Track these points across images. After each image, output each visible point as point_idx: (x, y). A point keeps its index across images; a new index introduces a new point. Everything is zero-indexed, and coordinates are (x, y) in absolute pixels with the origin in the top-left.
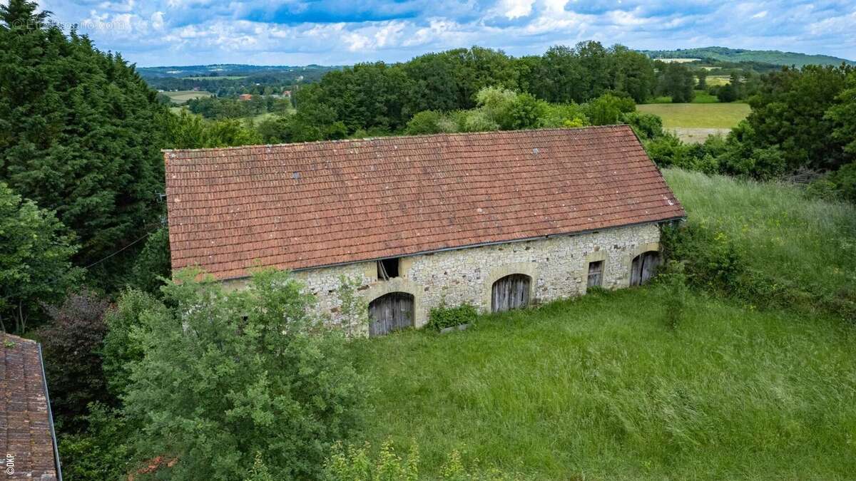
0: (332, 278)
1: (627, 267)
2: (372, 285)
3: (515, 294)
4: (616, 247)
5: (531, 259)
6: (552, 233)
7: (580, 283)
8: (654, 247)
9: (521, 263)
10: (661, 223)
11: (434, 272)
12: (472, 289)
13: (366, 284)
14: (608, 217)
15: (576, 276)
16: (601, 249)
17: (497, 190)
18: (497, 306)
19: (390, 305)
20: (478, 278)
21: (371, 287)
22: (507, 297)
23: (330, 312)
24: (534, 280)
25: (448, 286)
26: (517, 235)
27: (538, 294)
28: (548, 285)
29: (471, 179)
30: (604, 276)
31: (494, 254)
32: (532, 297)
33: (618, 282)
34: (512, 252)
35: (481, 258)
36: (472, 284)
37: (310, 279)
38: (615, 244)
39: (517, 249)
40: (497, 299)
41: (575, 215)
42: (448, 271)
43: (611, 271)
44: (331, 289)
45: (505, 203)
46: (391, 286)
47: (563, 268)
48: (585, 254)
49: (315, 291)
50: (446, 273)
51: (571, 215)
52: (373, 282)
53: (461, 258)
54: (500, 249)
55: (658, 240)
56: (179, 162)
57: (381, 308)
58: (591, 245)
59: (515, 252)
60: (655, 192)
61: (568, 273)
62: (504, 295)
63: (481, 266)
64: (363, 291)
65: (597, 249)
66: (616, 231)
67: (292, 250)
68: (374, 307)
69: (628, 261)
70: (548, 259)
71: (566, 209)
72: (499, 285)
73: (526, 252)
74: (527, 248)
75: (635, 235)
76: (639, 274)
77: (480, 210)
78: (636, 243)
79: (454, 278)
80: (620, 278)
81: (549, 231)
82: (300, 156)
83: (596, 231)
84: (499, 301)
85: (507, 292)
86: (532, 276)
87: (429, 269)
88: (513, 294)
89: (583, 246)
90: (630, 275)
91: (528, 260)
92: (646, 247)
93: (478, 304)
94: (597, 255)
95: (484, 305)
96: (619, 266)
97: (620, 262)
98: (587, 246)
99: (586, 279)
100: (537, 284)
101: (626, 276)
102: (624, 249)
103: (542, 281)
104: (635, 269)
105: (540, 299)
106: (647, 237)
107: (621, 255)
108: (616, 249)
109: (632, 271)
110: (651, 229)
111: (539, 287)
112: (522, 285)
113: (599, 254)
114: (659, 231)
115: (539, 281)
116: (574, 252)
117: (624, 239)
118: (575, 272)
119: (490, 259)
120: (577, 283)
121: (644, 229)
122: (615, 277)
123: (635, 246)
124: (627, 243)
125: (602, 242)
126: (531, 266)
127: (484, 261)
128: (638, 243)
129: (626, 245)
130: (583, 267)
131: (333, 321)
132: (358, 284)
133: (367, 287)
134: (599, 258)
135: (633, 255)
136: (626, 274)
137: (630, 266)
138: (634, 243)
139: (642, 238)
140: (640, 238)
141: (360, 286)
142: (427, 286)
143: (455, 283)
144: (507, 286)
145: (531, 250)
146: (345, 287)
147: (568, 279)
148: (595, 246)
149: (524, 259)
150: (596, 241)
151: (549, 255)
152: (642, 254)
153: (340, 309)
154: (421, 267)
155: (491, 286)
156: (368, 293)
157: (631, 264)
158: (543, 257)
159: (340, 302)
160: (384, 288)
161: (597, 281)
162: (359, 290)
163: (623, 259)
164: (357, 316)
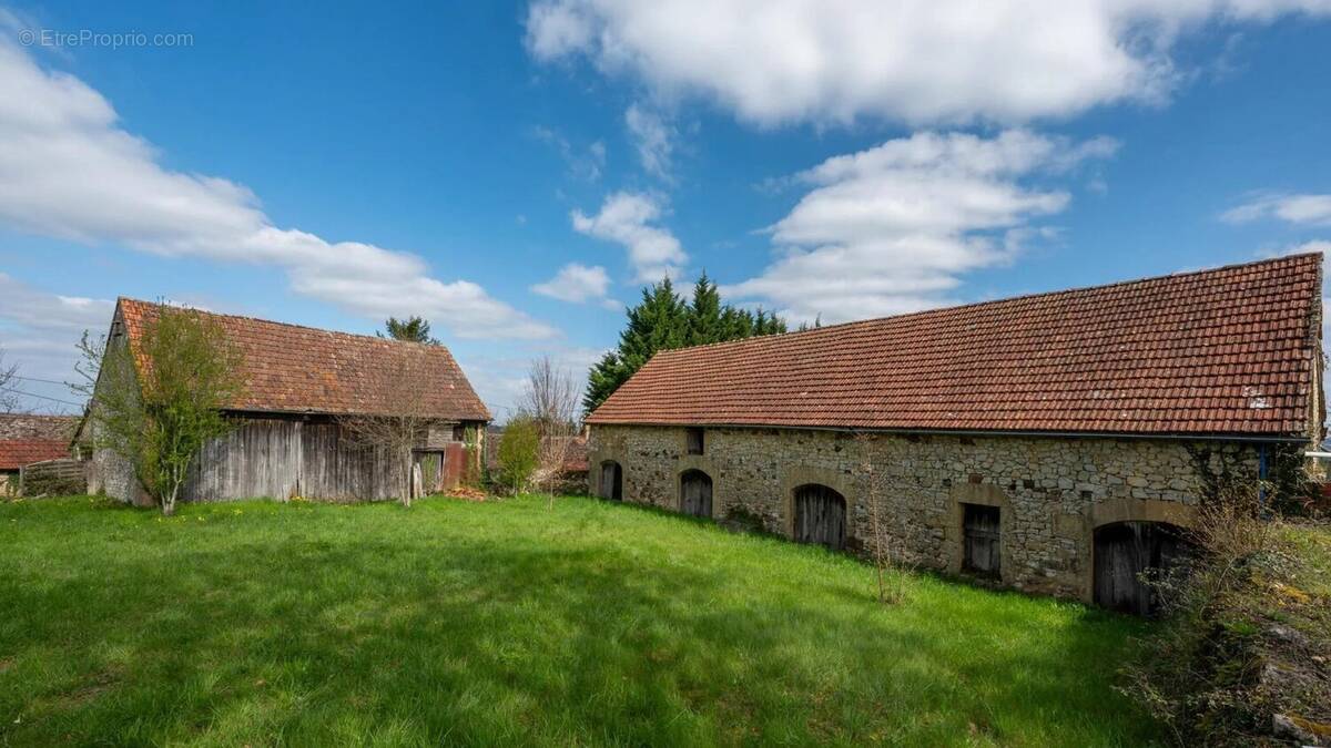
0: (658, 442)
1: (1076, 545)
2: (682, 456)
4: (1029, 484)
5: (842, 467)
9: (827, 470)
11: (730, 457)
12: (767, 490)
13: (678, 454)
15: (929, 522)
16: (987, 480)
19: (697, 485)
20: (774, 477)
21: (680, 458)
23: (654, 474)
24: (848, 504)
25: (743, 477)
27: (858, 532)
30: (1004, 545)
31: (792, 447)
33: (1050, 574)
34: (815, 450)
35: (777, 450)
36: (767, 483)
37: (645, 439)
38: (1027, 477)
39: (820, 446)
41: (931, 406)
42: (743, 458)
43: (1023, 540)
44: (657, 451)
46: (697, 460)
47: (900, 497)
48: (947, 483)
49: (648, 450)
50: (741, 460)
51: (922, 406)
52: (682, 453)
53: (756, 445)
54: (800, 443)
55: (1195, 498)
56: (656, 358)
58: (959, 467)
59: (819, 450)
61: (911, 510)
63: (777, 461)
64: (675, 461)
65: (976, 479)
66: (1023, 449)
68: (687, 481)
69: (1077, 529)
73: (835, 454)
74: (838, 449)
77: (804, 394)
79: (749, 469)
80: (1052, 566)
83: (966, 438)
84: (809, 526)
86: (847, 498)
88: (826, 521)
89: (938, 465)
90: (1087, 566)
91: (838, 469)
92: (1143, 510)
93: (774, 515)
94: (977, 491)
95: (781, 520)
96: (1048, 533)
97: (1048, 525)
98: (949, 467)
99: (956, 534)
100: (854, 512)
101: (1072, 565)
102: (1056, 494)
103: (864, 511)
104: (1117, 560)
105: (861, 542)
106: (1139, 481)
107: (1047, 507)
108: (1030, 490)
109: (1099, 564)
110: (1153, 463)
111: (859, 520)
112: (837, 508)
113: (980, 490)
114: (1194, 473)
115: (858, 508)
116: (921, 473)
117: (1054, 468)
118: (929, 513)
119: (787, 454)
120: (934, 537)
121: (1124, 459)
122: (1037, 557)
123: (1093, 496)
124: (1065, 483)
125: (986, 465)
126: (843, 476)
127: (780, 455)
128: (1103, 491)
129: (1061, 487)
130: (944, 507)
131: (656, 486)
132: (672, 452)
133: (676, 457)
134: (982, 499)
135: (1090, 518)
136: (1074, 561)
137: (1086, 545)
138: (1089, 487)
139: (1120, 481)
140: (1111, 480)
141: (674, 455)
142: (723, 471)
143: (748, 477)
144: (820, 505)
145: (843, 453)
146: (664, 452)
147: (912, 521)
148: (970, 471)
149: (833, 465)
150: (970, 461)
151: (872, 468)
152: (1144, 525)
153: (660, 474)
154: (719, 446)
155: (791, 493)
156: (678, 464)
157: (1088, 539)
158: (862, 468)
159: (661, 466)
160: (688, 462)
161: (995, 553)
162: (673, 458)
163: (1056, 519)
164: (670, 485)
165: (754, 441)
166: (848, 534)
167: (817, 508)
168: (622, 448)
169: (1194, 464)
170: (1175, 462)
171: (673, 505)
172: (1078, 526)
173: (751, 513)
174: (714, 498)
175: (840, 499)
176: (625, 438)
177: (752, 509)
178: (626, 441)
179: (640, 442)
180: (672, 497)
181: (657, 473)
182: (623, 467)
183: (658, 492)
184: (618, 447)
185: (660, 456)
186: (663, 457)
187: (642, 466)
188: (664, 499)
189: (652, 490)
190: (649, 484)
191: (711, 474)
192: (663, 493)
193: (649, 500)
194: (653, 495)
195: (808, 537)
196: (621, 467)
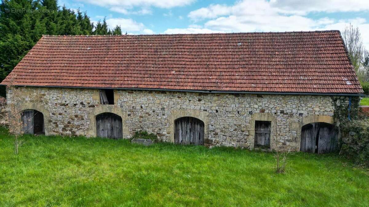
0: (75, 97)
1: (296, 132)
2: (97, 105)
3: (194, 133)
4: (282, 112)
5: (202, 108)
7: (248, 136)
8: (328, 120)
9: (194, 110)
10: (334, 96)
11: (134, 105)
12: (160, 121)
13: (93, 104)
15: (243, 129)
16: (267, 111)
17: (193, 63)
18: (180, 140)
19: (109, 121)
20: (164, 115)
21: (95, 106)
22: (188, 136)
23: (74, 117)
24: (205, 124)
25: (143, 116)
27: (210, 136)
28: (218, 131)
29: (181, 56)
30: (272, 135)
31: (174, 100)
33: (288, 143)
34: (188, 101)
35: (166, 101)
36: (159, 118)
37: (64, 95)
38: (282, 109)
39: (191, 99)
40: (180, 134)
41: (243, 81)
42: (143, 105)
43: (279, 132)
44: (75, 103)
45: (194, 70)
46: (106, 108)
47: (230, 120)
48: (251, 113)
49: (67, 103)
50: (142, 107)
51: (239, 81)
52: (97, 103)
53: (151, 99)
54: (179, 97)
55: (332, 114)
57: (105, 122)
58: (256, 106)
59: (190, 101)
61: (235, 125)
62: (187, 132)
63: (165, 107)
64: (92, 108)
65: (263, 111)
66: (281, 98)
67: (58, 78)
68: (101, 120)
69: (297, 127)
70: (217, 111)
73: (199, 102)
74: (200, 100)
75: (303, 105)
76: (314, 142)
78: (305, 113)
79: (147, 111)
80: (288, 141)
83: (260, 95)
84: (182, 136)
86: (205, 122)
87: (131, 102)
88: (192, 133)
89: (248, 106)
90: (299, 139)
91: (200, 109)
92: (318, 119)
93: (164, 133)
94: (263, 116)
95: (168, 135)
96: (288, 129)
97: (288, 126)
98: (252, 107)
99: (253, 133)
100: (208, 128)
101: (295, 140)
102: (291, 115)
103: (213, 127)
104: (307, 136)
105: (212, 141)
106: (317, 109)
107: (288, 120)
108: (282, 114)
109: (303, 137)
110: (322, 103)
111: (211, 131)
112: (198, 127)
113: (264, 115)
114: (332, 106)
115: (210, 126)
116: (240, 109)
117: (291, 106)
118: (243, 126)
119: (171, 103)
120: (245, 135)
121: (313, 102)
122: (284, 138)
123: (303, 115)
124: (294, 111)
125: (267, 105)
126: (203, 113)
127: (167, 103)
128: (306, 113)
129: (293, 112)
130: (249, 123)
131: (76, 123)
132: (89, 103)
133: (93, 106)
134: (264, 119)
135: (302, 123)
136: (296, 138)
137: (300, 131)
138: (302, 112)
139: (311, 109)
140: (309, 109)
141: (90, 105)
142: (130, 113)
143: (147, 115)
144: (188, 126)
145: (202, 102)
146: (82, 103)
147: (235, 130)
148: (260, 108)
149: (198, 108)
150: (261, 104)
151: (217, 108)
152: (316, 124)
153: (79, 116)
154: (125, 100)
155: (173, 122)
156: (93, 110)
157: (301, 130)
158: (212, 108)
159: (79, 112)
160: (103, 108)
161: (267, 138)
162: (90, 107)
163: (291, 124)
164: (88, 123)
165: (150, 97)
166: (205, 138)
167: (187, 128)
168: (41, 101)
169: (333, 103)
170: (328, 102)
171: (92, 134)
172: (298, 126)
173: (149, 133)
174: (124, 128)
175: (201, 124)
176: (44, 95)
177: (150, 131)
178: (45, 97)
179: (59, 98)
180: (91, 129)
181: (76, 116)
182: (43, 113)
183: (78, 127)
184: (37, 101)
185: (78, 106)
186: (81, 106)
187: (61, 112)
188: (84, 131)
189: (73, 126)
190: (69, 123)
191: (120, 114)
192: (83, 127)
193: (71, 133)
194: (74, 130)
195: (182, 141)
196: (42, 113)
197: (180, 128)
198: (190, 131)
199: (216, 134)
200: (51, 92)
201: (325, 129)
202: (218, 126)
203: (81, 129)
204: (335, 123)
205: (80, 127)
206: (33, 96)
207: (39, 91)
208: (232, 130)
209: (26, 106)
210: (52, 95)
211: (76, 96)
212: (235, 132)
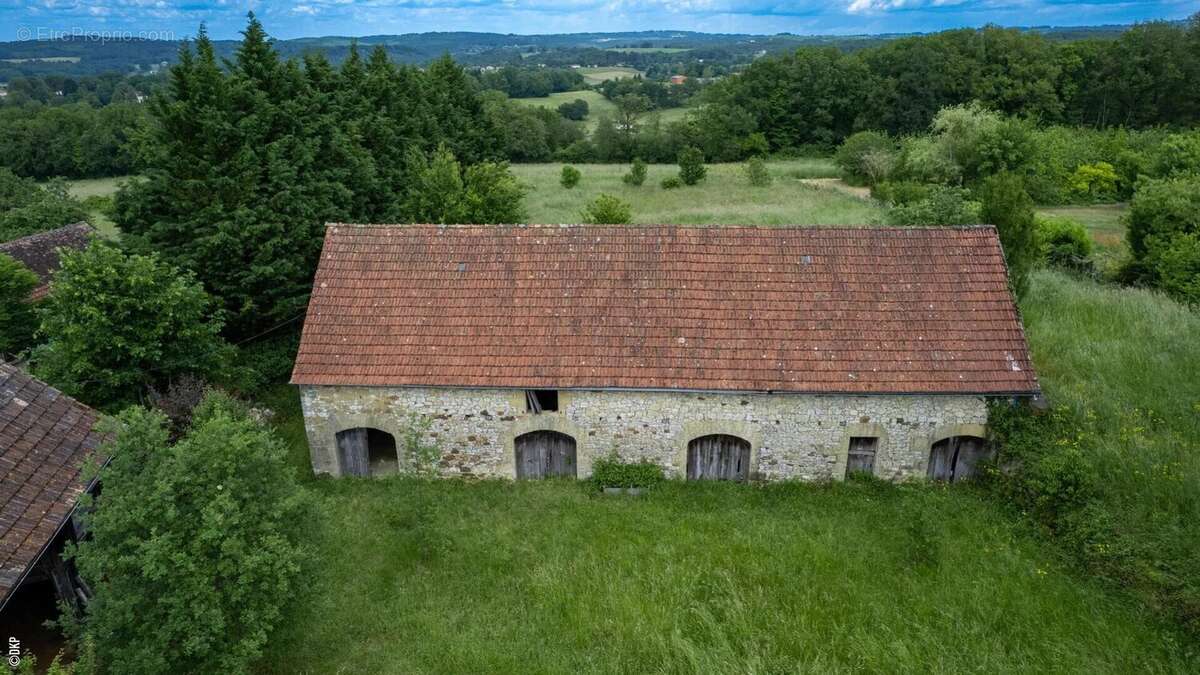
0: (469, 402)
1: (922, 454)
2: (520, 417)
3: (727, 462)
4: (900, 421)
5: (749, 418)
6: (779, 388)
7: (834, 463)
8: (977, 431)
9: (733, 422)
10: (991, 397)
11: (602, 414)
12: (658, 444)
13: (511, 415)
14: (885, 377)
15: (826, 453)
16: (872, 421)
17: (719, 314)
18: (699, 472)
19: (545, 445)
20: (666, 431)
21: (518, 419)
22: (715, 464)
23: (466, 440)
24: (753, 447)
25: (622, 433)
26: (724, 384)
27: (762, 467)
28: (778, 457)
29: (687, 294)
30: (877, 459)
31: (690, 404)
32: (751, 470)
33: (905, 472)
34: (719, 405)
35: (672, 407)
36: (658, 437)
37: (442, 398)
38: (900, 417)
39: (726, 401)
40: (698, 463)
41: (830, 365)
42: (622, 415)
43: (891, 455)
44: (468, 413)
45: (724, 334)
46: (544, 420)
47: (804, 438)
48: (843, 424)
49: (450, 413)
50: (619, 418)
51: (822, 365)
52: (520, 413)
53: (642, 403)
54: (700, 400)
55: (984, 421)
56: (339, 239)
57: (534, 446)
58: (853, 412)
59: (723, 405)
60: (993, 345)
61: (812, 445)
62: (712, 459)
63: (671, 417)
64: (506, 422)
65: (865, 420)
67: (424, 361)
68: (525, 444)
69: (924, 445)
70: (778, 422)
71: (819, 355)
72: (701, 445)
73: (741, 407)
74: (744, 403)
75: (937, 408)
76: (949, 466)
77: (682, 340)
78: (939, 421)
79: (632, 426)
81: (776, 385)
82: (474, 242)
83: (862, 395)
84: (702, 465)
85: (715, 456)
86: (752, 442)
87: (595, 409)
88: (723, 461)
89: (838, 412)
90: (926, 465)
91: (745, 419)
92: (960, 429)
94: (865, 428)
95: (674, 467)
96: (907, 449)
97: (908, 445)
98: (847, 413)
99: (844, 458)
100: (759, 453)
101: (919, 466)
102: (916, 426)
103: (769, 451)
104: (939, 457)
105: (765, 475)
106: (961, 414)
107: (909, 434)
108: (900, 424)
109: (932, 458)
111: (763, 458)
112: (737, 451)
113: (868, 427)
114: (986, 408)
115: (763, 450)
116: (824, 418)
117: (916, 412)
118: (826, 447)
119: (684, 409)
120: (829, 462)
121: (956, 403)
122: (898, 464)
123: (936, 425)
124: (922, 419)
125: (873, 410)
126: (749, 427)
128: (942, 421)
129: (919, 421)
130: (839, 441)
131: (471, 452)
133: (511, 419)
134: (867, 433)
135: (933, 438)
136: (919, 463)
137: (928, 452)
138: (934, 420)
139: (951, 415)
140: (947, 414)
141: (504, 416)
142: (593, 430)
143: (632, 433)
144: (715, 448)
145: (749, 407)
146: (485, 413)
147: (812, 454)
148: (860, 415)
149: (739, 417)
150: (863, 409)
151: (779, 417)
152: (954, 438)
153: (478, 438)
154: (584, 405)
155: (686, 445)
156: (513, 426)
157: (930, 450)
158: (770, 418)
159: (479, 430)
160: (533, 423)
161: (868, 463)
162: (502, 419)
163: (914, 440)
164: (500, 451)
165: (639, 398)
167: (712, 451)
168: (389, 411)
169: (987, 404)
170: (978, 404)
171: (508, 471)
172: (926, 443)
174: (579, 457)
175: (745, 445)
176: (394, 398)
178: (396, 402)
179: (429, 403)
180: (507, 463)
181: (472, 439)
182: (394, 434)
183: (476, 459)
184: (378, 410)
185: (476, 418)
186: (482, 419)
187: (437, 431)
188: (490, 465)
189: (464, 458)
190: (455, 451)
191: (572, 433)
192: (487, 460)
193: (459, 470)
194: (466, 464)
195: (701, 476)
196: (390, 435)
197: (699, 453)
198: (721, 457)
199: (774, 463)
200: (411, 393)
201: (970, 443)
202: (779, 449)
203: (483, 462)
204: (988, 436)
205: (482, 460)
206: (370, 400)
207: (382, 392)
208: (806, 455)
209: (352, 420)
210: (413, 399)
211: (471, 400)
212: (811, 458)
